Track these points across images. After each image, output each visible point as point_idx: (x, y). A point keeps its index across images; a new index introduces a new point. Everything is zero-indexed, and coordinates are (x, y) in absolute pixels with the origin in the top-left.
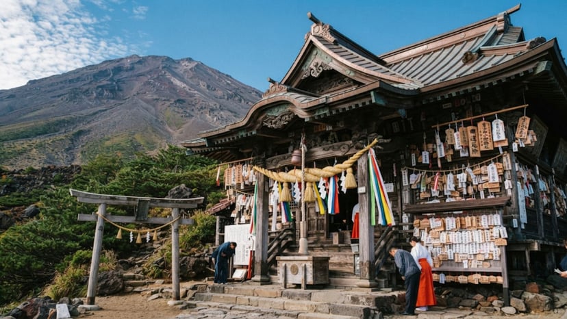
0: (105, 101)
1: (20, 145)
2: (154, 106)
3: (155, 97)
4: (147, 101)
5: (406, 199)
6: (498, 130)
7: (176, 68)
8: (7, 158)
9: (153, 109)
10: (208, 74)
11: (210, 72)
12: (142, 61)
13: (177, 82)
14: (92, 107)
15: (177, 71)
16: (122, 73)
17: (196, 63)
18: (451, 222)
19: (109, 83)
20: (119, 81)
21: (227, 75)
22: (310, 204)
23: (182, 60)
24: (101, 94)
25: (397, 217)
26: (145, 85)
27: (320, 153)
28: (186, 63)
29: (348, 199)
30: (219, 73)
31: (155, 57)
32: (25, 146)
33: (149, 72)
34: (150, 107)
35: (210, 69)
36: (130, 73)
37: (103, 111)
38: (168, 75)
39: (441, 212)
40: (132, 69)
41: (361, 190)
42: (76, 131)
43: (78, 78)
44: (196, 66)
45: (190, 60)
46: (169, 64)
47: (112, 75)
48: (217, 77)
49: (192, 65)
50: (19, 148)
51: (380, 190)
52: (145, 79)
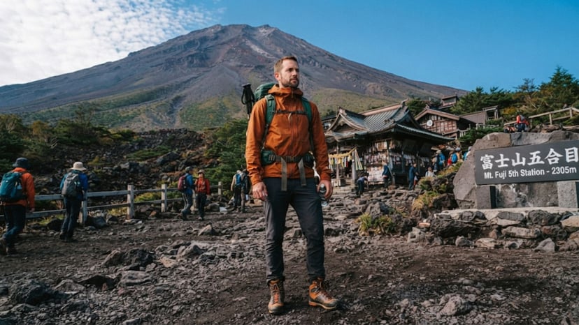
0: (196, 69)
1: (131, 110)
2: (237, 72)
3: (239, 64)
4: (232, 68)
5: (365, 162)
6: (385, 145)
7: (255, 35)
8: (122, 121)
9: (237, 75)
10: (284, 39)
11: (286, 38)
12: (224, 30)
13: (257, 49)
14: (186, 75)
15: (255, 38)
16: (208, 43)
17: (273, 30)
18: (376, 168)
19: (198, 52)
20: (206, 49)
21: (302, 40)
22: (340, 165)
23: (261, 27)
24: (191, 62)
25: (363, 167)
26: (228, 53)
27: (342, 149)
28: (264, 30)
29: (350, 164)
30: (294, 37)
31: (234, 26)
32: (135, 110)
33: (231, 41)
34: (235, 73)
35: (287, 34)
36: (214, 42)
37: (196, 78)
38: (249, 43)
39: (374, 166)
40: (216, 38)
41: (353, 160)
42: (174, 96)
43: (171, 48)
44: (274, 33)
45: (267, 27)
46: (248, 31)
47: (199, 43)
48: (293, 42)
49: (269, 32)
50: (130, 113)
51: (358, 160)
52: (228, 47)
